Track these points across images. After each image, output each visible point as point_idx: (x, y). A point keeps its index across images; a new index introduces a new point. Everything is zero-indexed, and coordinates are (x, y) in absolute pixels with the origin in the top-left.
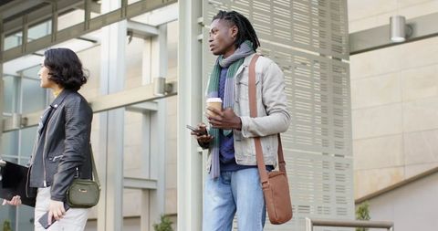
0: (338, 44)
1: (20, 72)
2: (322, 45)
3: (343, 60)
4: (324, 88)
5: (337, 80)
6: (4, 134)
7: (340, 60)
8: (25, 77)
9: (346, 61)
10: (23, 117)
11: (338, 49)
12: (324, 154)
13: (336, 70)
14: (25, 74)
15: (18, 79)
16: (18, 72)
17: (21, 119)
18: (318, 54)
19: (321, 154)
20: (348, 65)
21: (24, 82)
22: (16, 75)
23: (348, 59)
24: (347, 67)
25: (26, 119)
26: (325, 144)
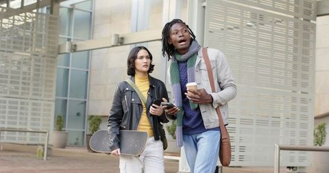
0: (308, 9)
1: (73, 5)
2: (296, 10)
3: (312, 21)
4: (296, 42)
5: (306, 36)
6: (59, 56)
7: (309, 21)
8: (76, 9)
9: (314, 22)
10: (74, 44)
11: (308, 13)
12: (293, 91)
13: (306, 28)
14: (76, 6)
15: (71, 10)
16: (71, 5)
17: (72, 45)
18: (293, 17)
19: (291, 91)
20: (315, 24)
21: (76, 12)
22: (70, 7)
23: (315, 20)
24: (314, 26)
25: (75, 46)
26: (294, 84)
